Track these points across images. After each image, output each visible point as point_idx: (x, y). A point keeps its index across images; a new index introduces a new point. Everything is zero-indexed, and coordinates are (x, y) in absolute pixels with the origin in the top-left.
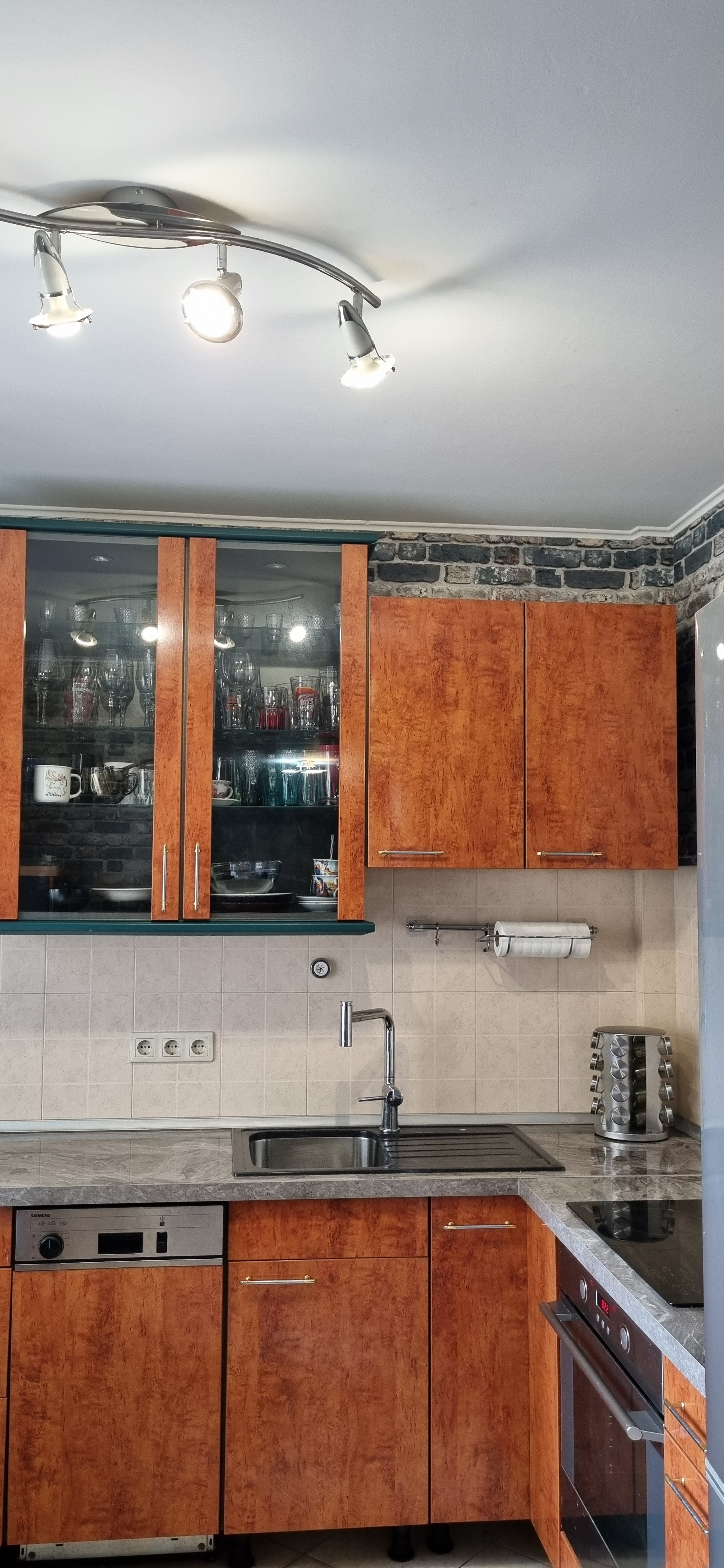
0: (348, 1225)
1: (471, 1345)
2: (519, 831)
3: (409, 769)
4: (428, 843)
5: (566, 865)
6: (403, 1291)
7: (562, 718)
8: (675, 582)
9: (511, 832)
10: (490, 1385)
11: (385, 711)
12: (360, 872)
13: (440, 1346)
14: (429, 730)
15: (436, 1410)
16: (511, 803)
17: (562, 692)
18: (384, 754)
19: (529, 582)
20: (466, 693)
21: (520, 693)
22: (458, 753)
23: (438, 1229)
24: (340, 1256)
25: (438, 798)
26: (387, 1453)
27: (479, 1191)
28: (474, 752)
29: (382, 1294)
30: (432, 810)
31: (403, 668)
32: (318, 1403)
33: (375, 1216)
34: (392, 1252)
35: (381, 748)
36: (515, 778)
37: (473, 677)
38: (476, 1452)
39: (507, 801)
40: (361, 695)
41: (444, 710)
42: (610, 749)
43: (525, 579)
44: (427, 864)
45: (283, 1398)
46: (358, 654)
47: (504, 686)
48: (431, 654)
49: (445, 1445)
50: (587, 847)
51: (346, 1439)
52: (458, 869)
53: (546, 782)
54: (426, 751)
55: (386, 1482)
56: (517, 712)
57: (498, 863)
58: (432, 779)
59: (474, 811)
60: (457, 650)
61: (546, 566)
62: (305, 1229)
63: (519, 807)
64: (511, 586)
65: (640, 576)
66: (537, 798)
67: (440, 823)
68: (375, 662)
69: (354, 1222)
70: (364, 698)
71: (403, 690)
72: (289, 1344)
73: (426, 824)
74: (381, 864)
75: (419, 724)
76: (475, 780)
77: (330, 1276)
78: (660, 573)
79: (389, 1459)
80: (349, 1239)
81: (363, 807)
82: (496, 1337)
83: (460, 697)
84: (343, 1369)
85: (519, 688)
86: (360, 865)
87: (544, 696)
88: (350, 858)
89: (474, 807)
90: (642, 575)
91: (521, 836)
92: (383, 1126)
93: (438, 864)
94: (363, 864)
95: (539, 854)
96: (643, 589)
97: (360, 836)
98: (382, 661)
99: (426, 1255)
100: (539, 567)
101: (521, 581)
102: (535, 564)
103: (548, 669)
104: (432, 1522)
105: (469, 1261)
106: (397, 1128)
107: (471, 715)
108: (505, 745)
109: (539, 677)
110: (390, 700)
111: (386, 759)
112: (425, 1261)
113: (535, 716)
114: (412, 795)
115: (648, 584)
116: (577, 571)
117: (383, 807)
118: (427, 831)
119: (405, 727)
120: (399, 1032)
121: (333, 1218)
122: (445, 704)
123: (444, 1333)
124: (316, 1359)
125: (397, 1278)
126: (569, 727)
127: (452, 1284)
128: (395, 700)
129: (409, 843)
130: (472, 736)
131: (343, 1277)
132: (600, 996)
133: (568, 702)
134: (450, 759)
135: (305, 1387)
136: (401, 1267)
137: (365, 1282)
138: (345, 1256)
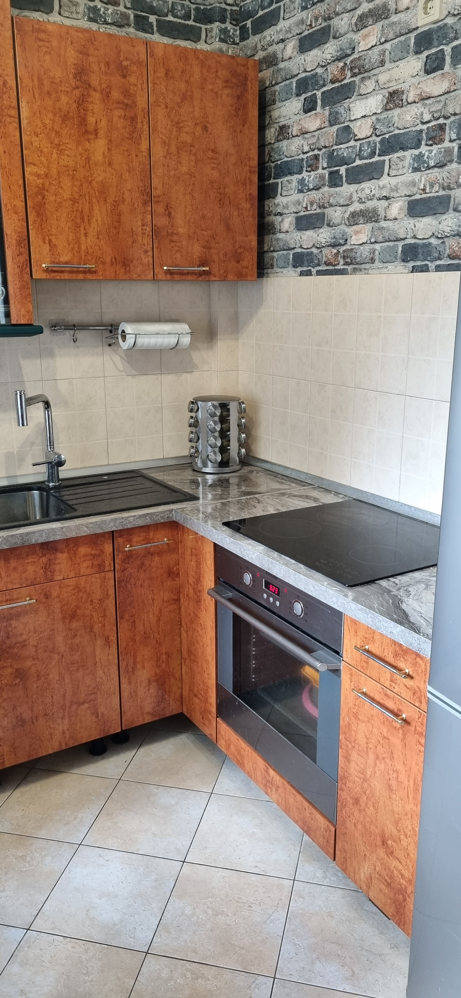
0: (55, 559)
1: (144, 620)
2: (149, 249)
3: (61, 191)
4: (81, 259)
5: (183, 277)
6: (97, 595)
7: (178, 153)
8: (240, 42)
9: (143, 250)
10: (157, 642)
11: (37, 135)
12: (27, 283)
13: (124, 626)
14: (75, 156)
15: (123, 664)
16: (143, 225)
17: (178, 129)
18: (38, 176)
19: (129, 25)
20: (103, 124)
21: (146, 127)
22: (100, 179)
23: (120, 551)
24: (51, 580)
25: (86, 219)
26: (92, 697)
27: (148, 521)
28: (112, 179)
29: (83, 600)
30: (82, 229)
31: (49, 94)
32: (43, 678)
33: (75, 549)
34: (89, 571)
35: (35, 170)
36: (145, 203)
37: (108, 108)
38: (149, 683)
39: (140, 223)
40: (14, 117)
41: (86, 138)
42: (213, 183)
43: (126, 22)
44: (81, 276)
45: (18, 681)
46: (7, 75)
47: (133, 119)
48: (73, 82)
49: (130, 683)
50: (198, 263)
51: (64, 696)
52: (105, 280)
53: (167, 208)
54: (74, 176)
55: (93, 714)
56: (144, 146)
57: (135, 276)
58: (80, 202)
59: (115, 232)
60: (94, 81)
61: (142, 12)
62: (24, 566)
63: (148, 229)
64: (114, 27)
65: (214, 32)
66: (161, 221)
67: (89, 241)
68: (23, 85)
69: (59, 555)
70: (17, 120)
71: (50, 115)
72: (19, 645)
73: (78, 241)
74: (44, 276)
75: (66, 150)
76: (115, 203)
77: (45, 594)
78: (229, 31)
79: (94, 701)
80: (57, 568)
81: (25, 224)
82: (160, 612)
83: (99, 126)
84: (59, 654)
85: (145, 123)
86: (27, 277)
87: (164, 131)
88: (17, 270)
89: (115, 227)
90: (216, 31)
91: (150, 253)
92: (48, 481)
93: (89, 276)
94: (29, 276)
95: (165, 268)
96: (217, 45)
97: (24, 250)
98: (31, 84)
99: (113, 569)
100: (137, 12)
101: (123, 24)
102: (133, 8)
103: (167, 107)
104: (123, 729)
105: (141, 568)
106: (59, 482)
107: (108, 144)
108: (136, 174)
109: (160, 114)
110: (40, 124)
111: (41, 181)
112: (111, 574)
113: (158, 151)
114: (65, 215)
115: (221, 40)
116: (166, 20)
117: (41, 225)
118: (79, 248)
119: (55, 151)
120: (55, 411)
121: (44, 555)
122: (87, 132)
123: (127, 616)
124: (39, 651)
125: (93, 587)
126: (183, 161)
127: (131, 584)
128: (44, 124)
129: (64, 259)
130: (110, 164)
131: (55, 594)
132: (188, 375)
133: (182, 139)
134: (94, 184)
135: (33, 670)
136: (95, 580)
137: (70, 594)
138: (56, 579)
